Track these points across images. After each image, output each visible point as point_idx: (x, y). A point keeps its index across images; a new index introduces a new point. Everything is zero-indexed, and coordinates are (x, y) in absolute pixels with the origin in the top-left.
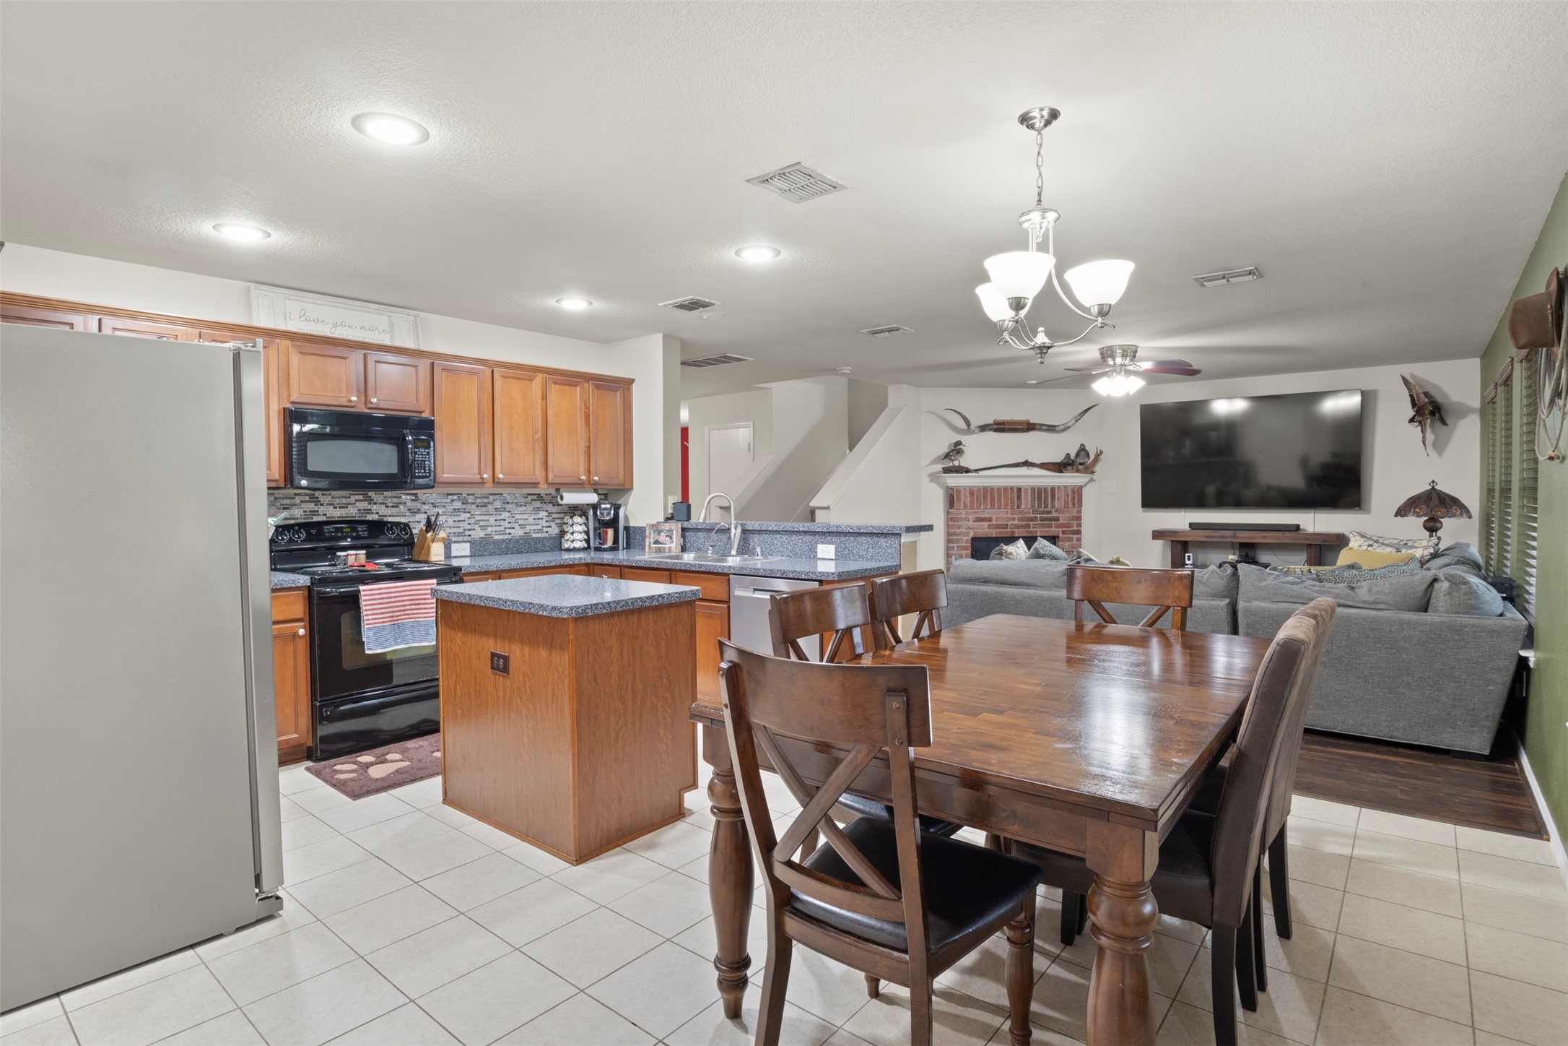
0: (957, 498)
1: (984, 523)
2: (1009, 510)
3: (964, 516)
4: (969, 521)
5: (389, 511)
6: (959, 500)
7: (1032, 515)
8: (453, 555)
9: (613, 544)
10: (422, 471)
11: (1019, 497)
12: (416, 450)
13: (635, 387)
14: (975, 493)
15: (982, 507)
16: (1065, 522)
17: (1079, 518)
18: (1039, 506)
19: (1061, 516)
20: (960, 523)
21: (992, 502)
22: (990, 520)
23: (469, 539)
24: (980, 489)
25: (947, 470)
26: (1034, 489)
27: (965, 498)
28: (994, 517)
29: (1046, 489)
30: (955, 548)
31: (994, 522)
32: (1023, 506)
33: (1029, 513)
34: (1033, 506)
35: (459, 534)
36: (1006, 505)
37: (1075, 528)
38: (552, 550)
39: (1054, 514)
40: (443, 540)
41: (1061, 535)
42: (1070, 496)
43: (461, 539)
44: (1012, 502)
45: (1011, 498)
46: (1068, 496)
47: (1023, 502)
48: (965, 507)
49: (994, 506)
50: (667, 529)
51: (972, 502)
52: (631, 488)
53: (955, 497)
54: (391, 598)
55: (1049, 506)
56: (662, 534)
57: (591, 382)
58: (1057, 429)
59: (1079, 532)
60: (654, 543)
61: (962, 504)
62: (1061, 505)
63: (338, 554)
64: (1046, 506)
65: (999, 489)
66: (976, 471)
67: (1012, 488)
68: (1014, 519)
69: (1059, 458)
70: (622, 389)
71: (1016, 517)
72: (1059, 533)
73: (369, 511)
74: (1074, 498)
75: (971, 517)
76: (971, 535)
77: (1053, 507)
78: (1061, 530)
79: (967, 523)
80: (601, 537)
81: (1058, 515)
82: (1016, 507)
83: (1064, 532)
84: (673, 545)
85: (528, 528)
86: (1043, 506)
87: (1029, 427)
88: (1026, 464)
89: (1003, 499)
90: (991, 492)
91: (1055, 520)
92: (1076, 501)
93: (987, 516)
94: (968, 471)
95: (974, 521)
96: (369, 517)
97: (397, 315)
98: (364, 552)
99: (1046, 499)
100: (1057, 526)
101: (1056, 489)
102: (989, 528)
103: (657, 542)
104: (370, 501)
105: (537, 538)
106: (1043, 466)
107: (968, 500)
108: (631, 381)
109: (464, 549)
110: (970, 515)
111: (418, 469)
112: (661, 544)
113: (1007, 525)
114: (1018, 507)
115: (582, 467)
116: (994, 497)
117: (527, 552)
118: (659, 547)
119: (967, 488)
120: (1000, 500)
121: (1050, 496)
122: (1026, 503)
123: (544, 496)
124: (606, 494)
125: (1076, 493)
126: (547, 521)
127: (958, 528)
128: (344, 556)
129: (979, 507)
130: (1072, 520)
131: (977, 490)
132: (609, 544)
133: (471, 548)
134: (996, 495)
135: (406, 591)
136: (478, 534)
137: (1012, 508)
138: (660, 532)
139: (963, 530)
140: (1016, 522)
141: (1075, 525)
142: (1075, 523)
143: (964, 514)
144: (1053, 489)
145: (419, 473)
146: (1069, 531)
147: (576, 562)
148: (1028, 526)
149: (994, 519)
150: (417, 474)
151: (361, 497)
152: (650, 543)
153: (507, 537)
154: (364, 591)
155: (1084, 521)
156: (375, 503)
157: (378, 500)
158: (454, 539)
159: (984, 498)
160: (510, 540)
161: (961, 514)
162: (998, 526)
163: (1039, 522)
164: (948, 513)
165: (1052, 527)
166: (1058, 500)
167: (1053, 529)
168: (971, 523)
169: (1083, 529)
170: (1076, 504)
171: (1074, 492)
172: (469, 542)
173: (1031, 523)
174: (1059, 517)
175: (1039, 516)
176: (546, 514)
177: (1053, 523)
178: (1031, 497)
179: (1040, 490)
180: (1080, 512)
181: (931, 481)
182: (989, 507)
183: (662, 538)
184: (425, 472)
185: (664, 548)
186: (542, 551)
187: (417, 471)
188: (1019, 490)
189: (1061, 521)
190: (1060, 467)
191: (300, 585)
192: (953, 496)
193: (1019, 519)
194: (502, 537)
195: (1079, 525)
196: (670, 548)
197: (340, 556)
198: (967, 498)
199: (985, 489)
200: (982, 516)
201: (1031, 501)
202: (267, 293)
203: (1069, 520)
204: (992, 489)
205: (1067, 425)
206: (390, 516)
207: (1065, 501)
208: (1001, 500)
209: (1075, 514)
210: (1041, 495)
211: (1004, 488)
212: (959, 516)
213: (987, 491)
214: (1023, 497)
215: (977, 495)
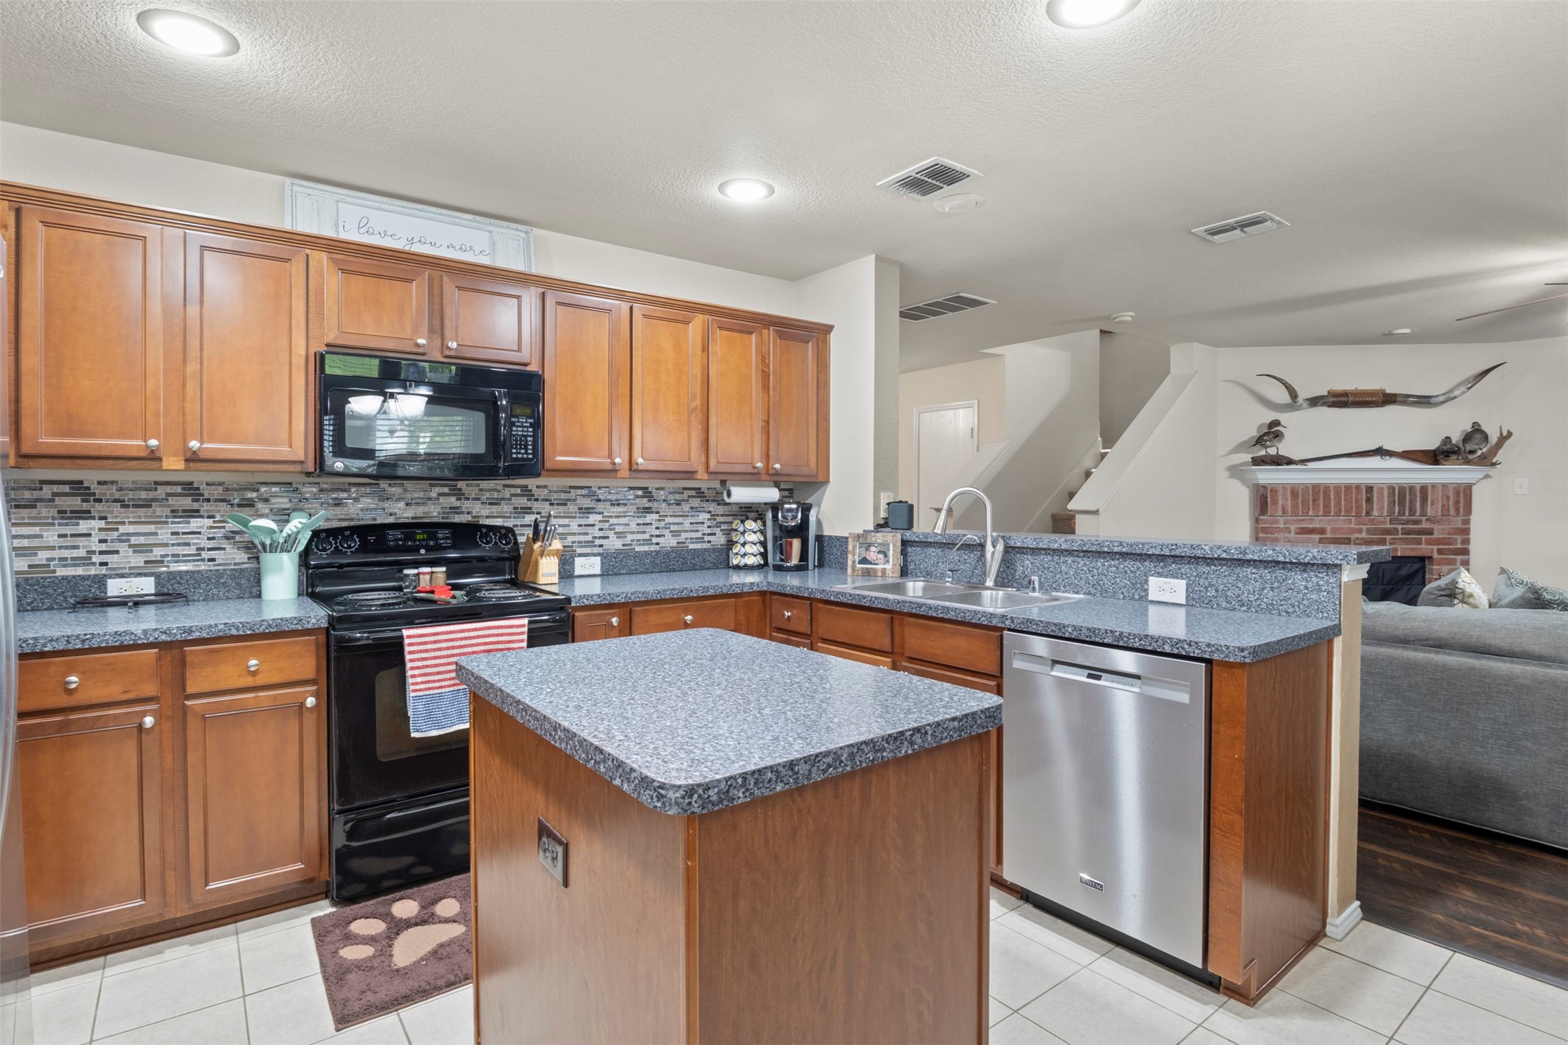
0: (1272, 500)
1: (1313, 536)
2: (1353, 518)
3: (1282, 526)
4: (1290, 532)
5: (485, 511)
6: (1275, 502)
7: (1389, 526)
8: (577, 573)
9: (800, 561)
10: (523, 451)
11: (1369, 500)
12: (513, 420)
13: (833, 338)
14: (1300, 492)
15: (1310, 513)
16: (1442, 536)
17: (1466, 531)
18: (1402, 513)
19: (1436, 527)
20: (1276, 535)
21: (1327, 506)
22: (1322, 531)
23: (600, 551)
24: (1307, 487)
25: (1257, 461)
26: (1394, 488)
27: (1284, 501)
28: (1329, 528)
29: (1412, 488)
31: (1329, 535)
32: (1375, 513)
33: (1385, 523)
34: (1391, 512)
35: (590, 544)
36: (1348, 511)
37: (1459, 546)
38: (715, 567)
39: (1425, 525)
40: (557, 553)
41: (1435, 555)
42: (1451, 499)
43: (588, 550)
44: (1359, 507)
45: (1357, 502)
46: (1448, 498)
47: (1375, 506)
48: (1284, 512)
49: (1330, 513)
50: (880, 541)
51: (1295, 506)
52: (826, 482)
53: (1269, 499)
54: (453, 648)
55: (1418, 513)
56: (873, 549)
57: (771, 328)
58: (1433, 400)
59: (1465, 552)
60: (860, 562)
61: (1280, 508)
62: (1437, 512)
63: (406, 572)
64: (1412, 512)
65: (1337, 488)
66: (1303, 462)
67: (1358, 487)
68: (1360, 531)
69: (1432, 444)
70: (815, 340)
71: (1364, 527)
72: (1432, 552)
73: (455, 510)
74: (1457, 502)
75: (1293, 528)
77: (1424, 513)
78: (1435, 547)
79: (1287, 535)
80: (784, 551)
81: (1432, 526)
82: (1364, 514)
83: (1440, 552)
84: (889, 567)
85: (684, 535)
86: (1407, 513)
87: (1387, 399)
88: (1380, 452)
89: (1343, 502)
90: (1325, 492)
91: (1426, 534)
92: (1461, 505)
93: (1317, 526)
94: (1289, 462)
95: (1297, 533)
96: (457, 519)
97: (502, 230)
98: (444, 569)
99: (1412, 502)
100: (1429, 542)
101: (1430, 488)
103: (864, 561)
104: (459, 495)
105: (695, 550)
106: (1407, 455)
107: (1289, 502)
108: (827, 329)
109: (592, 566)
110: (1291, 524)
111: (516, 448)
112: (871, 563)
113: (1349, 539)
114: (1368, 513)
115: (758, 451)
116: (1330, 499)
117: (682, 570)
118: (867, 569)
119: (1287, 486)
120: (1338, 503)
121: (1418, 498)
122: (1381, 508)
123: (706, 491)
124: (792, 490)
125: (1462, 495)
126: (709, 527)
128: (414, 575)
129: (1306, 513)
130: (1454, 534)
131: (1302, 490)
132: (795, 560)
133: (602, 563)
134: (1332, 497)
135: (478, 637)
136: (614, 544)
137: (1358, 515)
138: (868, 546)
140: (1364, 535)
141: (1459, 541)
142: (1459, 538)
143: (1282, 522)
144: (1424, 489)
145: (517, 453)
146: (1449, 549)
147: (745, 590)
148: (1383, 542)
149: (1329, 530)
150: (514, 456)
151: (446, 490)
152: (854, 562)
153: (653, 548)
154: (409, 637)
155: (1473, 536)
156: (468, 499)
157: (470, 494)
158: (579, 551)
159: (1314, 500)
160: (657, 552)
161: (1277, 522)
163: (1400, 536)
164: (1257, 521)
165: (1421, 544)
166: (1432, 504)
167: (1423, 546)
168: (1292, 535)
169: (1473, 547)
170: (1461, 510)
171: (1457, 493)
172: (599, 554)
173: (1388, 537)
174: (1433, 529)
175: (1400, 527)
176: (708, 516)
177: (1424, 537)
178: (1389, 501)
179: (1402, 489)
180: (1467, 522)
181: (1230, 477)
182: (1321, 513)
183: (873, 554)
184: (526, 453)
185: (875, 570)
186: (702, 568)
187: (514, 451)
188: (1370, 489)
189: (1435, 536)
190: (1433, 457)
191: (310, 626)
192: (1267, 498)
193: (1368, 531)
194: (646, 548)
195: (1467, 541)
196: (884, 571)
197: (407, 576)
198: (1287, 500)
199: (1316, 487)
200: (1310, 526)
201: (1389, 505)
202: (310, 191)
203: (1449, 534)
204: (1327, 488)
205: (1452, 395)
206: (487, 517)
207: (1443, 506)
208: (1340, 504)
209: (1460, 525)
210: (1401, 495)
211: (1345, 487)
212: (1275, 526)
213: (1319, 491)
214: (1375, 499)
215: (1303, 496)
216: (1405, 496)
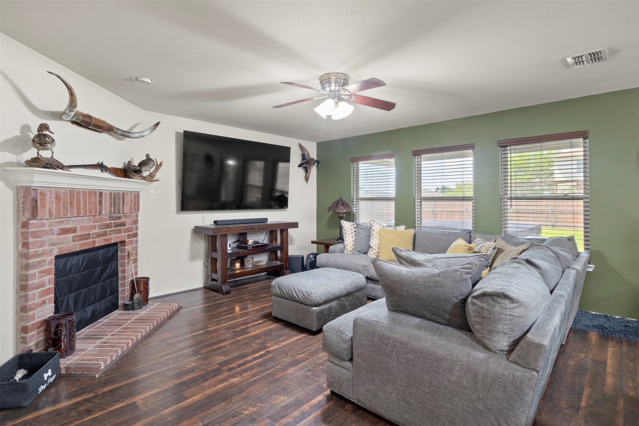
0: (41, 203)
1: (69, 235)
2: (92, 218)
3: (47, 229)
4: (53, 234)
6: (44, 206)
7: (108, 222)
11: (100, 202)
14: (62, 196)
15: (69, 215)
16: (129, 226)
17: (136, 222)
18: (114, 211)
19: (127, 220)
20: (43, 238)
21: (78, 208)
22: (74, 230)
24: (67, 191)
25: (35, 162)
26: (112, 195)
27: (50, 203)
28: (78, 227)
29: (119, 194)
30: (37, 274)
31: (78, 233)
32: (103, 213)
33: (107, 219)
34: (110, 211)
36: (89, 211)
37: (135, 231)
39: (123, 220)
41: (127, 240)
42: (133, 201)
44: (95, 208)
45: (94, 204)
47: (103, 207)
48: (50, 215)
49: (80, 214)
51: (58, 209)
53: (39, 203)
55: (121, 212)
59: (137, 235)
61: (47, 211)
62: (128, 210)
64: (119, 211)
65: (84, 193)
67: (94, 192)
68: (95, 227)
71: (97, 224)
72: (125, 238)
74: (135, 203)
75: (56, 229)
76: (56, 253)
77: (123, 212)
78: (127, 234)
79: (51, 237)
82: (97, 214)
83: (128, 237)
86: (117, 211)
88: (101, 166)
89: (87, 205)
90: (77, 196)
91: (123, 226)
92: (136, 205)
93: (72, 226)
94: (60, 166)
95: (58, 234)
99: (119, 204)
100: (124, 231)
101: (125, 194)
102: (73, 241)
106: (113, 170)
107: (54, 206)
110: (55, 226)
113: (89, 234)
114: (100, 213)
116: (80, 202)
119: (53, 190)
120: (85, 205)
121: (121, 201)
122: (106, 208)
125: (136, 199)
127: (41, 246)
129: (65, 215)
131: (63, 193)
134: (82, 200)
137: (94, 215)
139: (47, 248)
140: (97, 230)
141: (135, 228)
142: (135, 226)
143: (48, 225)
144: (123, 195)
146: (131, 235)
148: (105, 234)
149: (78, 229)
155: (139, 225)
159: (71, 203)
161: (43, 225)
162: (82, 237)
163: (113, 228)
164: (25, 225)
166: (126, 206)
167: (122, 234)
168: (54, 237)
169: (139, 232)
170: (136, 209)
173: (108, 230)
174: (126, 222)
175: (113, 222)
177: (122, 228)
178: (110, 203)
179: (115, 194)
180: (137, 216)
182: (75, 214)
188: (100, 193)
189: (127, 226)
192: (37, 201)
193: (100, 227)
195: (137, 228)
198: (53, 203)
199: (72, 191)
200: (67, 227)
201: (109, 206)
203: (131, 225)
204: (78, 192)
207: (130, 206)
208: (86, 206)
209: (135, 218)
211: (89, 192)
212: (42, 229)
213: (74, 195)
214: (103, 202)
215: (64, 199)
216: (116, 200)
